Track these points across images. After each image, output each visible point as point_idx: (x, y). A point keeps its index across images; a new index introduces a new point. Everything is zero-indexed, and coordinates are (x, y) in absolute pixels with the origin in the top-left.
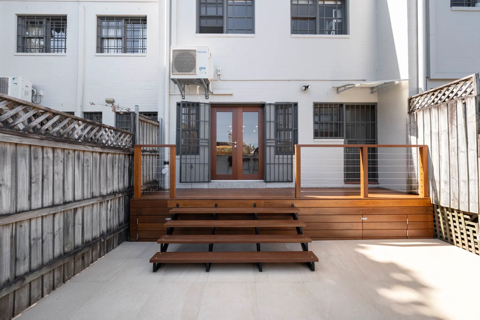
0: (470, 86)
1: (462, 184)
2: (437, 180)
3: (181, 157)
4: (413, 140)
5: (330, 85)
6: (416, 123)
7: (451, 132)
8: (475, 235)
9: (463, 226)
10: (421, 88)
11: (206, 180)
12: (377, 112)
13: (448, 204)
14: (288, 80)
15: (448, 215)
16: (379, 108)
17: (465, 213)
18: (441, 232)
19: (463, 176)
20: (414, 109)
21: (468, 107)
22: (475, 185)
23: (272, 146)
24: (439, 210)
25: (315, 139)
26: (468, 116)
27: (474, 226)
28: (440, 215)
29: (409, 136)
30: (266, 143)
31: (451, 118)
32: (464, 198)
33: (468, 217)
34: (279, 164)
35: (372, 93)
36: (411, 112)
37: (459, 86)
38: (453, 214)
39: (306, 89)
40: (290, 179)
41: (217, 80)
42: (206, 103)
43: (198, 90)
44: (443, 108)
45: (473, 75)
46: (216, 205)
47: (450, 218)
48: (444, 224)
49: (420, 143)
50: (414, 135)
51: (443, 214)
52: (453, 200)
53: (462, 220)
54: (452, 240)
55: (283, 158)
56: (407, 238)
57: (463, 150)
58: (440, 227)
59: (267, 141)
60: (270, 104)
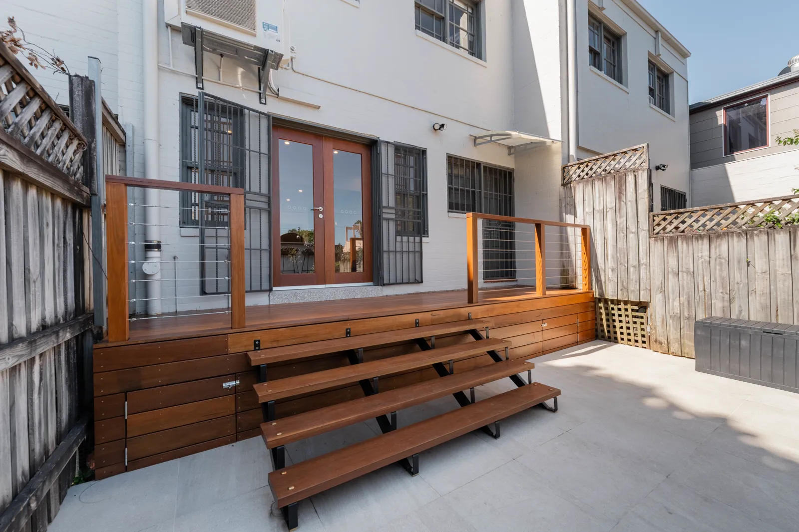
0: (640, 158)
1: (632, 270)
2: (601, 268)
3: (202, 232)
4: (569, 219)
5: (466, 132)
6: (573, 198)
7: (620, 209)
8: (643, 326)
9: (630, 319)
10: (573, 156)
11: (266, 286)
12: (514, 181)
13: (615, 296)
14: (413, 108)
15: (613, 309)
16: (516, 176)
17: (633, 303)
18: (603, 331)
19: (633, 261)
20: (570, 180)
21: (639, 181)
22: (647, 270)
23: (392, 219)
24: (601, 305)
25: (450, 213)
26: (639, 191)
27: (642, 317)
28: (603, 311)
29: (564, 214)
30: (383, 213)
31: (620, 192)
32: (633, 287)
33: (636, 308)
34: (402, 252)
35: (510, 154)
36: (566, 184)
37: (628, 156)
38: (619, 307)
39: (441, 129)
40: (418, 278)
41: (286, 69)
42: (263, 114)
43: (239, 77)
44: (609, 181)
45: (644, 145)
46: (348, 331)
47: (615, 312)
48: (608, 320)
49: (579, 221)
50: (570, 214)
51: (607, 309)
52: (621, 290)
53: (630, 313)
54: (616, 338)
55: (409, 242)
56: (578, 345)
57: (633, 231)
58: (602, 325)
59: (384, 210)
60: (388, 143)
